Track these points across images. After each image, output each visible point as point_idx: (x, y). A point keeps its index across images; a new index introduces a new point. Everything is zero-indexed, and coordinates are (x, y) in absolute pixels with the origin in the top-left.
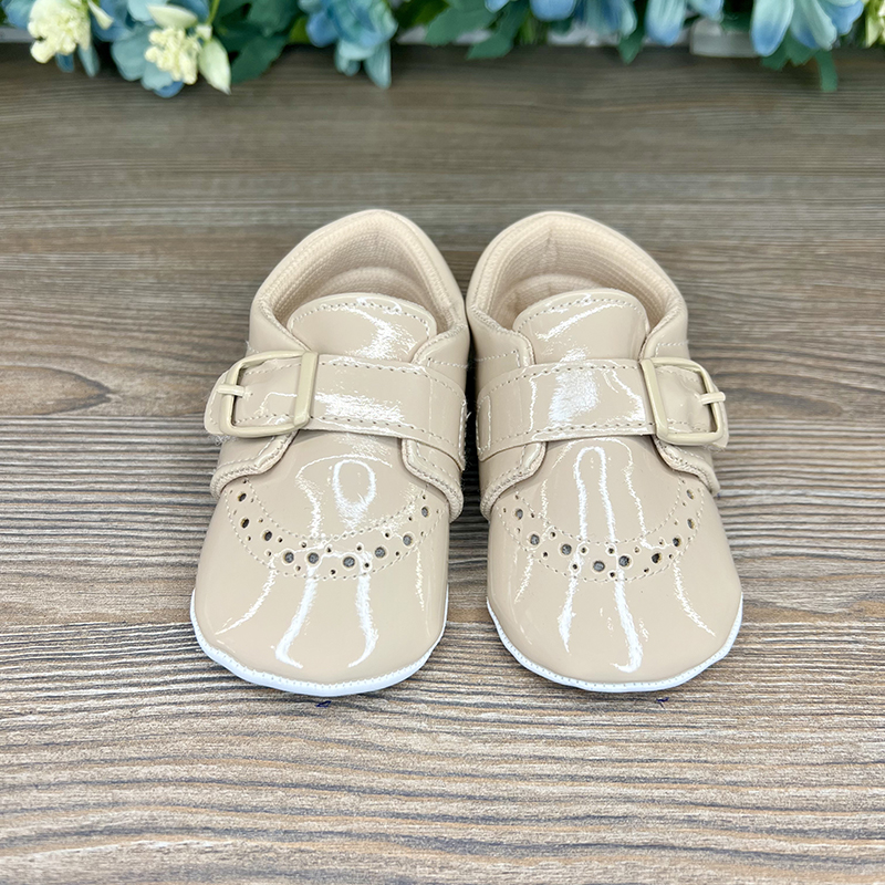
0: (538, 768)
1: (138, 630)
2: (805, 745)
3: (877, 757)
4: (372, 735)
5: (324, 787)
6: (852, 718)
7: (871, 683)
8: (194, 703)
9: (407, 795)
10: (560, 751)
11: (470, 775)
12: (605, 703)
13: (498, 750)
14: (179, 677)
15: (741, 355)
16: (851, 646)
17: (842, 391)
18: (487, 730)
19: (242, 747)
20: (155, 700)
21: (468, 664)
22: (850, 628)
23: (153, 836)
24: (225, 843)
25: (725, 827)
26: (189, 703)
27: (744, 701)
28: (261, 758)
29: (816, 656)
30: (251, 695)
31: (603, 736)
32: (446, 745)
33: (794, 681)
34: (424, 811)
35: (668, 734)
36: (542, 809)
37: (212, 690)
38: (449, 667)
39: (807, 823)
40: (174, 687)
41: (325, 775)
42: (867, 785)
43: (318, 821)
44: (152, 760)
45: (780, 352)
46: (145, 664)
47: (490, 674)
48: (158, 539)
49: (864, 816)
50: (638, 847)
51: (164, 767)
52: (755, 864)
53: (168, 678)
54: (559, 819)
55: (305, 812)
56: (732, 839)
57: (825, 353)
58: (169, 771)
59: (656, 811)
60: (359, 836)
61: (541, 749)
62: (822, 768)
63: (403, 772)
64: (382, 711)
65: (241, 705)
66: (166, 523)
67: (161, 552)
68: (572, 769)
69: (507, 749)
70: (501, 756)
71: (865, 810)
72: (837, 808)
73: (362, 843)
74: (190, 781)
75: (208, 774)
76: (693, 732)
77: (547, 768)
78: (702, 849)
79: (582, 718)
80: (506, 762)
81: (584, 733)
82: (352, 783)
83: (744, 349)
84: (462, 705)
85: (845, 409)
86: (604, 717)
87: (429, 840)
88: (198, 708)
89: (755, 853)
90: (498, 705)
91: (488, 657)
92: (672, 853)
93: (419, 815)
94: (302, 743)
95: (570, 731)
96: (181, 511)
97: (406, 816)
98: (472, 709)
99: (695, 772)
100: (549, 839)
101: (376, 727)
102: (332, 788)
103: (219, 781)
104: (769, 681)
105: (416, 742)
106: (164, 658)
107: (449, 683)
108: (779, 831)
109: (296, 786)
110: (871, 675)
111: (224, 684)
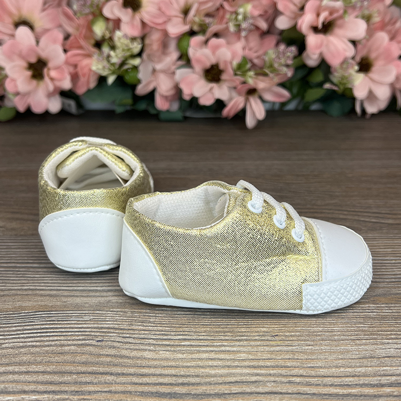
0: (210, 363)
1: (5, 314)
2: (348, 352)
3: (385, 355)
4: (124, 352)
5: (98, 373)
6: (372, 341)
7: (380, 327)
8: (32, 342)
9: (143, 375)
10: (222, 356)
11: (175, 367)
12: (245, 337)
13: (190, 356)
14: (25, 332)
15: (312, 210)
16: (370, 314)
17: (361, 222)
18: (185, 349)
19: (56, 358)
20: (11, 341)
21: (175, 324)
22: (369, 307)
23: (5, 395)
24: (43, 397)
25: (308, 384)
26: (29, 342)
27: (316, 335)
28: (65, 362)
29: (352, 318)
30: (62, 338)
31: (245, 350)
32: (163, 355)
33: (341, 327)
34: (151, 382)
35: (278, 348)
36: (212, 379)
37: (42, 336)
38: (166, 325)
39: (350, 382)
40: (22, 336)
41: (99, 369)
42: (380, 366)
43: (94, 387)
44: (8, 365)
45: (330, 210)
46: (8, 327)
47: (186, 327)
48: (19, 280)
49: (379, 378)
50: (262, 393)
51: (13, 367)
52: (324, 398)
53: (19, 332)
54: (221, 383)
55: (86, 383)
56: (312, 389)
57: (352, 210)
58: (17, 369)
59: (272, 379)
60: (116, 393)
61: (213, 355)
62: (357, 360)
63: (140, 366)
64: (130, 343)
65: (56, 342)
66: (23, 274)
67: (20, 285)
68: (229, 363)
69: (194, 356)
70: (192, 359)
71: (380, 376)
72: (365, 375)
73: (117, 396)
74: (27, 373)
75: (37, 370)
76: (290, 348)
77: (215, 363)
78: (296, 394)
79: (234, 343)
80: (194, 361)
81: (235, 349)
82: (113, 372)
83: (313, 209)
84: (172, 339)
85: (363, 228)
86: (245, 343)
87: (152, 393)
88: (34, 344)
89: (324, 394)
90: (191, 339)
91: (186, 321)
92: (281, 396)
93: (147, 383)
94: (87, 356)
95: (227, 348)
96: (32, 270)
97: (141, 384)
98: (177, 341)
99: (292, 363)
100: (216, 391)
101: (127, 349)
102: (102, 374)
103: (42, 372)
104: (330, 328)
105: (147, 354)
106: (18, 325)
107: (165, 331)
108: (336, 385)
109: (83, 373)
110: (381, 324)
111: (48, 334)
